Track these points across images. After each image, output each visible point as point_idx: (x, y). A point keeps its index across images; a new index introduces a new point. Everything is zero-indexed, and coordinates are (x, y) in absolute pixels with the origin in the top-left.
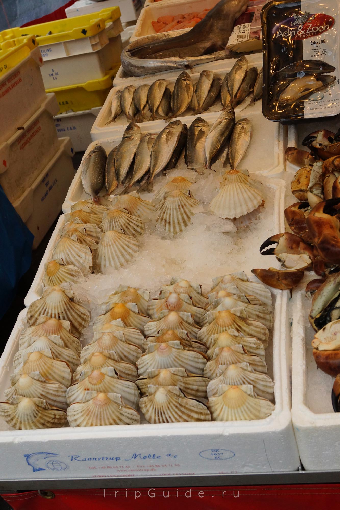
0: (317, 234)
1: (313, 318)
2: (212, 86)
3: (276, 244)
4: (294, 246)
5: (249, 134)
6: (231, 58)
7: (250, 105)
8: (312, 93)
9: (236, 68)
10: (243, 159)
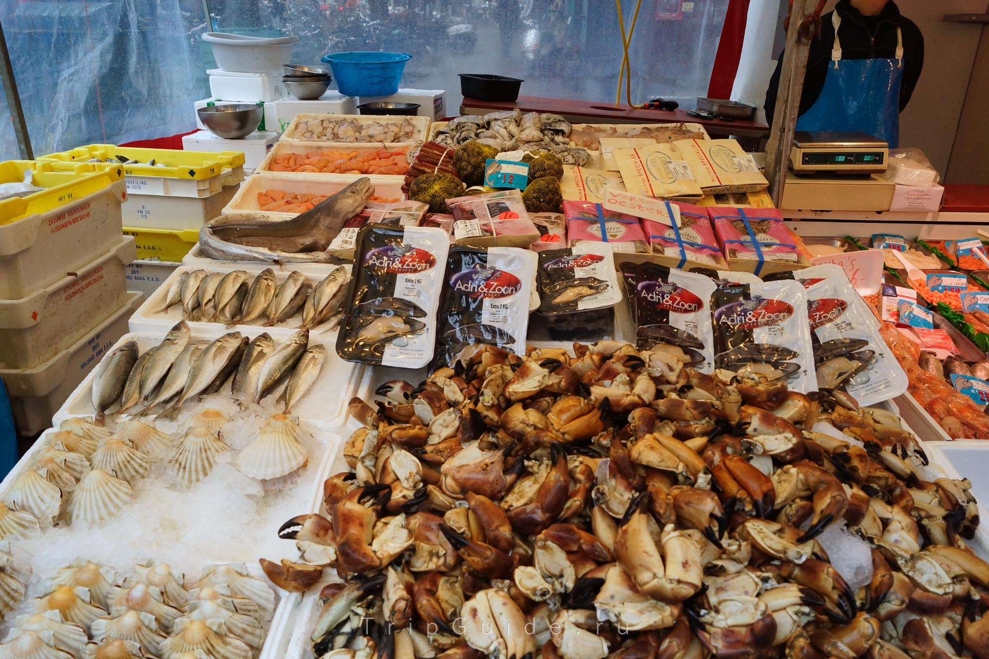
0: (340, 531)
1: (313, 640)
2: (297, 294)
3: (300, 527)
4: (321, 533)
5: (320, 366)
6: (330, 263)
7: (332, 328)
8: (396, 336)
9: (332, 278)
10: (303, 397)
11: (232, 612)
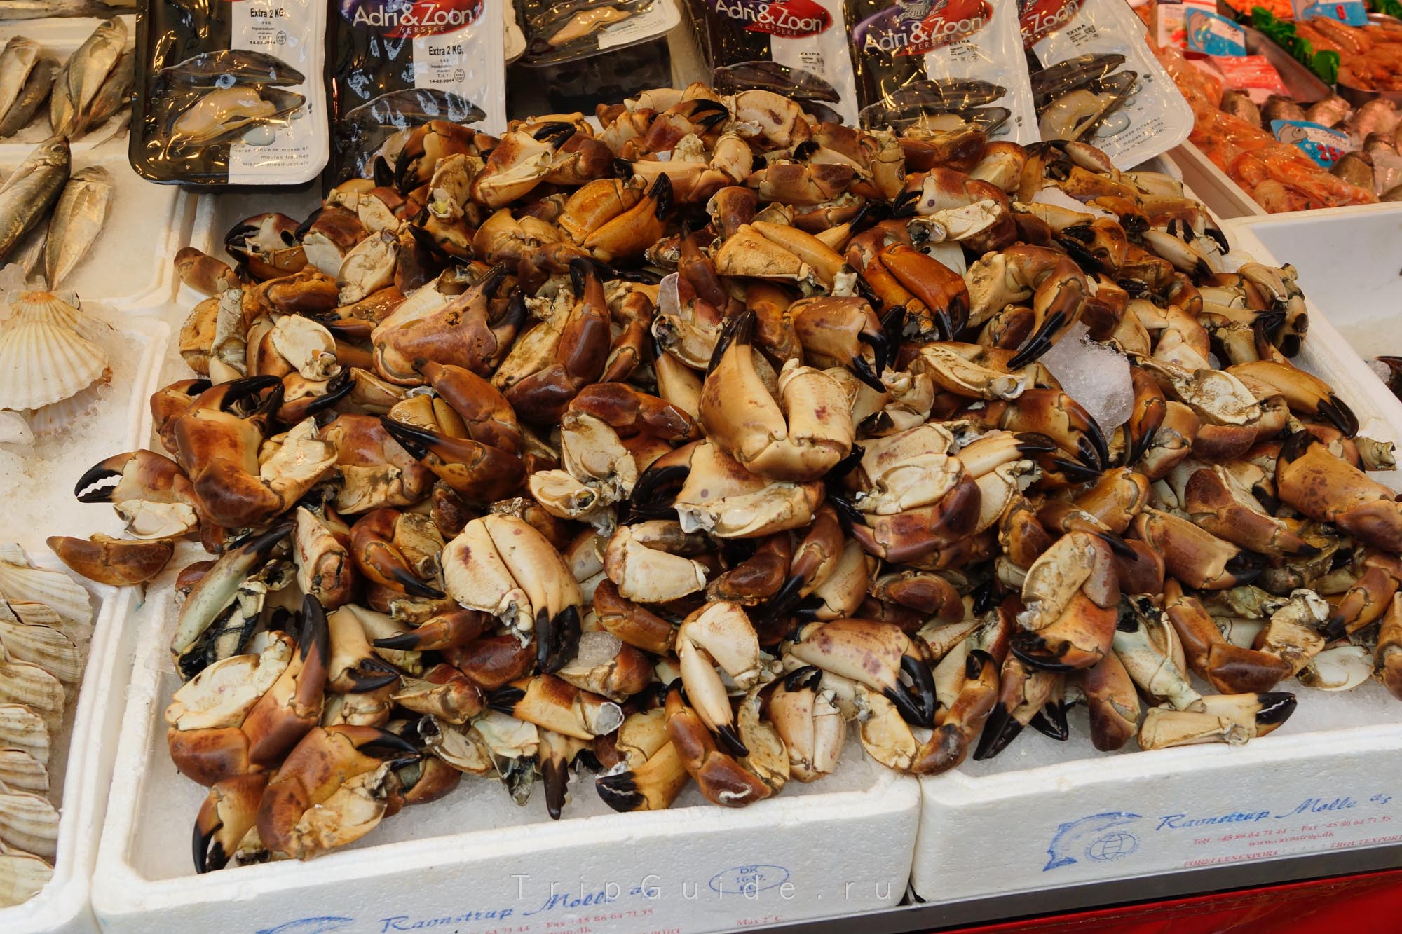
0: (195, 459)
1: (177, 654)
2: (30, 79)
3: (117, 477)
4: (160, 483)
5: (102, 206)
6: (90, 15)
7: (115, 136)
8: (249, 127)
9: (97, 41)
10: (80, 264)
11: (11, 622)
